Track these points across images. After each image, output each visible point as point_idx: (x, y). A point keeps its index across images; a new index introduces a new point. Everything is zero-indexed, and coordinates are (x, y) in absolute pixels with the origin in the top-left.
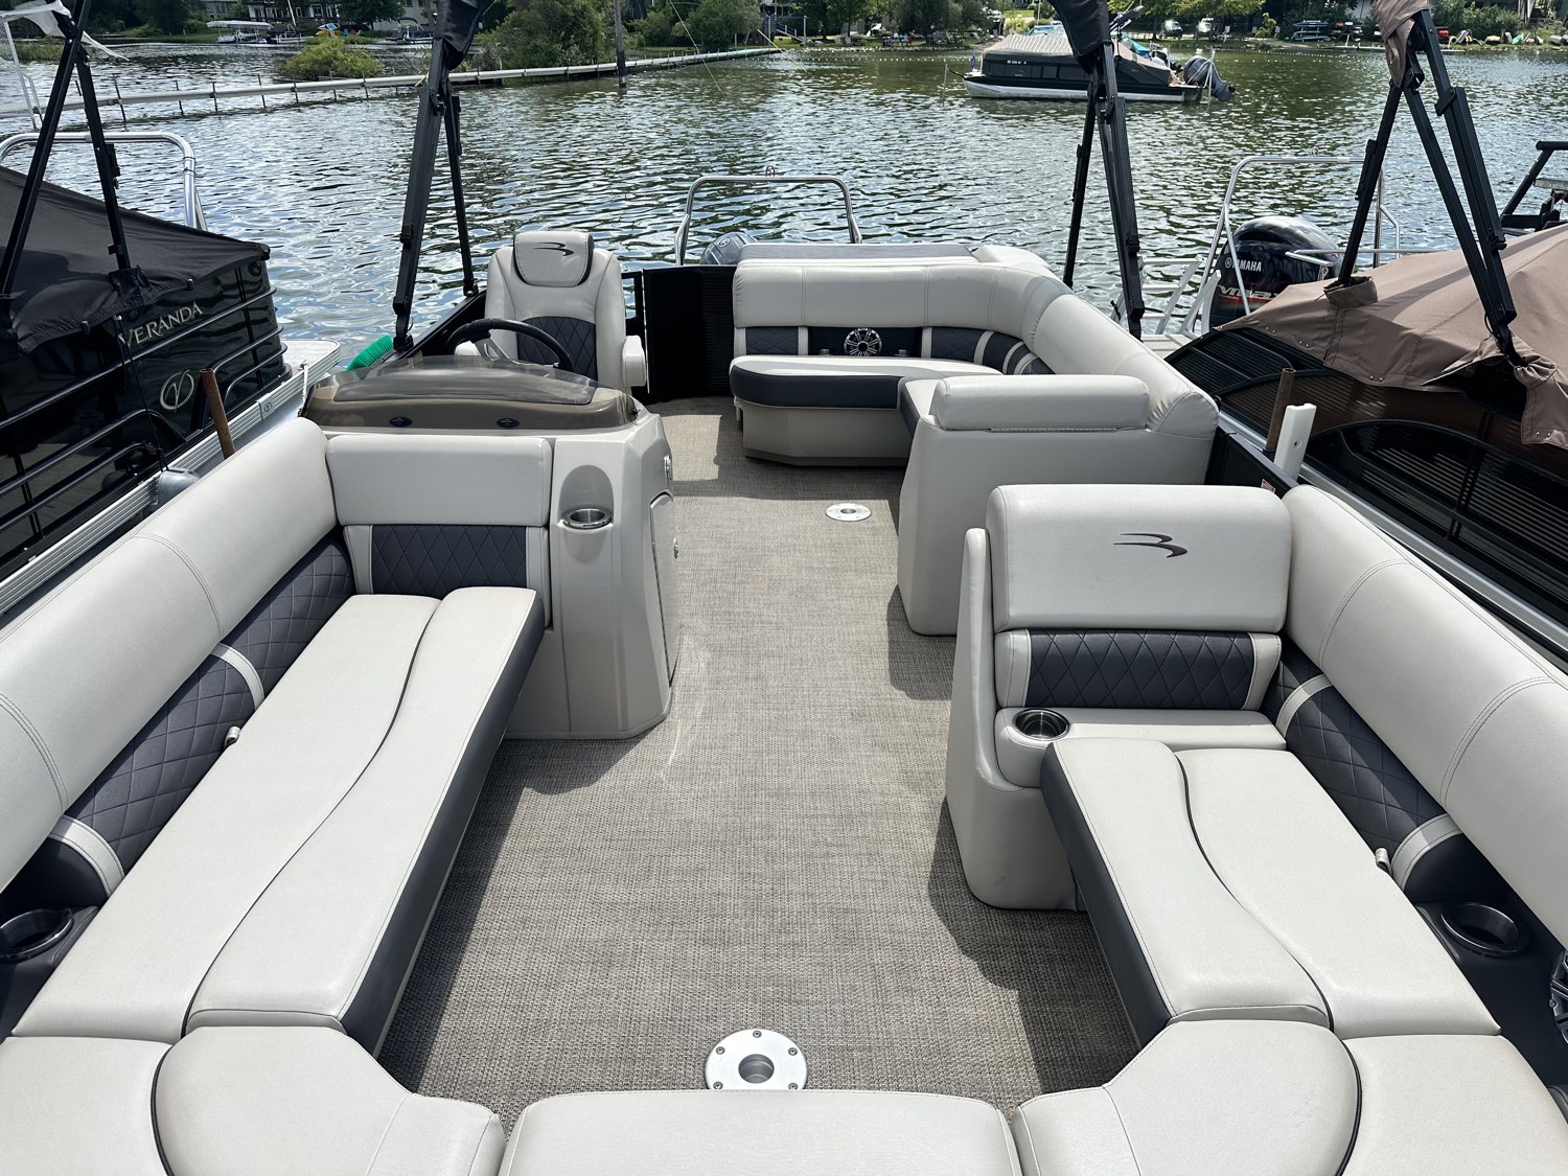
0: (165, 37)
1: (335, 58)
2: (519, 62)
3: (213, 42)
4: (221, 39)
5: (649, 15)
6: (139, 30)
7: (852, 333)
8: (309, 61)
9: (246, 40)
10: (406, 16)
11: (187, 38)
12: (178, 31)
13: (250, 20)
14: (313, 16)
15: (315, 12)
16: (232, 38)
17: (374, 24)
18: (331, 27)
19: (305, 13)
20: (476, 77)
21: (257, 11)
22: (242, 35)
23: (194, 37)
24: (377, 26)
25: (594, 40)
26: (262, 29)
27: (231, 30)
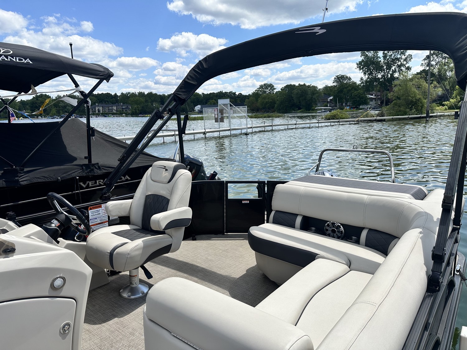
0: (306, 112)
1: (337, 115)
2: (394, 115)
3: (316, 113)
4: (318, 112)
5: (450, 100)
6: (300, 110)
7: (328, 223)
8: (330, 116)
9: (324, 112)
10: (370, 104)
11: (311, 112)
12: (309, 110)
13: (328, 107)
14: (344, 105)
15: (345, 104)
16: (321, 111)
17: (360, 106)
18: (348, 108)
19: (342, 104)
20: (376, 119)
21: (330, 105)
22: (323, 110)
23: (313, 111)
24: (361, 107)
25: (421, 108)
26: (329, 109)
27: (321, 109)
